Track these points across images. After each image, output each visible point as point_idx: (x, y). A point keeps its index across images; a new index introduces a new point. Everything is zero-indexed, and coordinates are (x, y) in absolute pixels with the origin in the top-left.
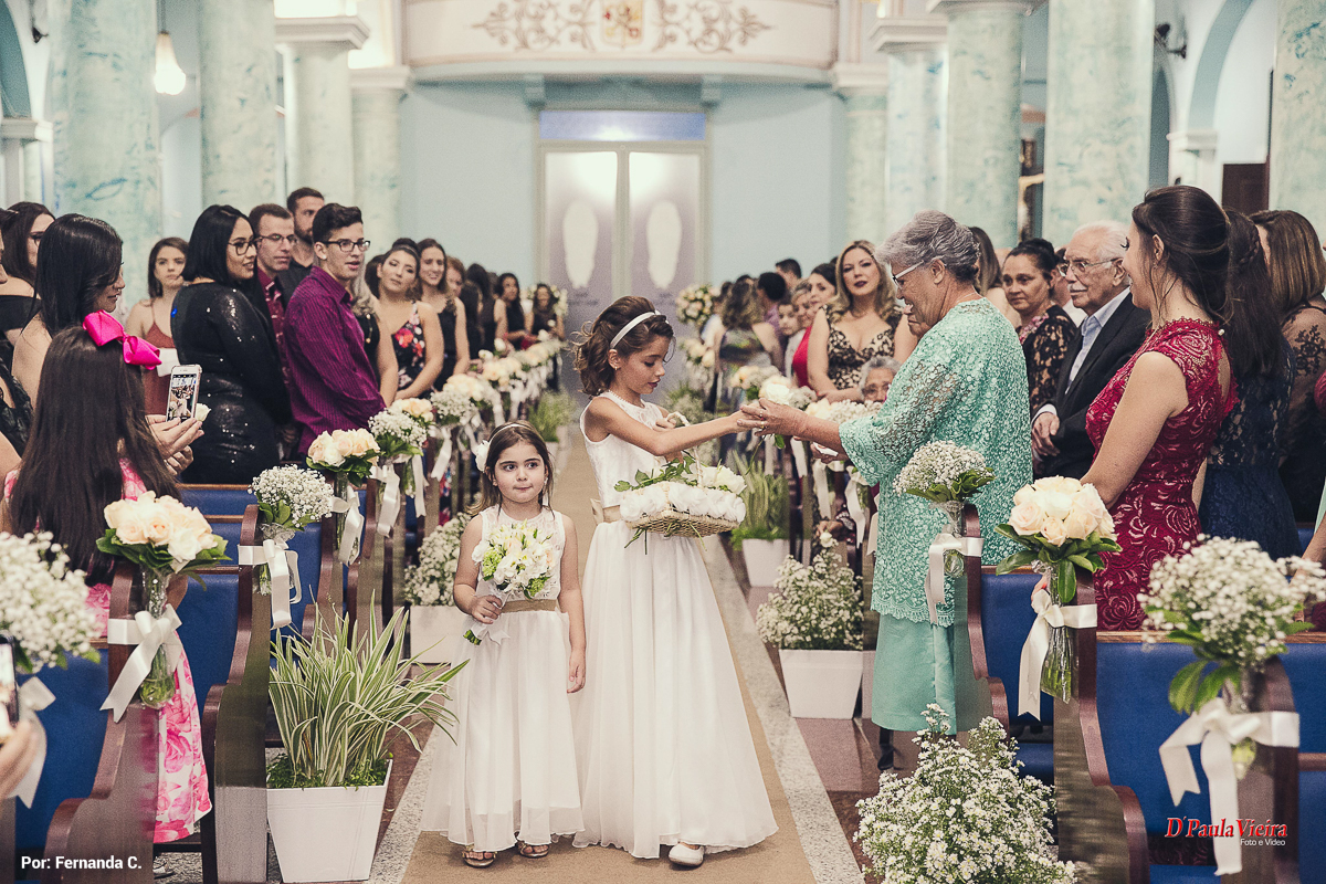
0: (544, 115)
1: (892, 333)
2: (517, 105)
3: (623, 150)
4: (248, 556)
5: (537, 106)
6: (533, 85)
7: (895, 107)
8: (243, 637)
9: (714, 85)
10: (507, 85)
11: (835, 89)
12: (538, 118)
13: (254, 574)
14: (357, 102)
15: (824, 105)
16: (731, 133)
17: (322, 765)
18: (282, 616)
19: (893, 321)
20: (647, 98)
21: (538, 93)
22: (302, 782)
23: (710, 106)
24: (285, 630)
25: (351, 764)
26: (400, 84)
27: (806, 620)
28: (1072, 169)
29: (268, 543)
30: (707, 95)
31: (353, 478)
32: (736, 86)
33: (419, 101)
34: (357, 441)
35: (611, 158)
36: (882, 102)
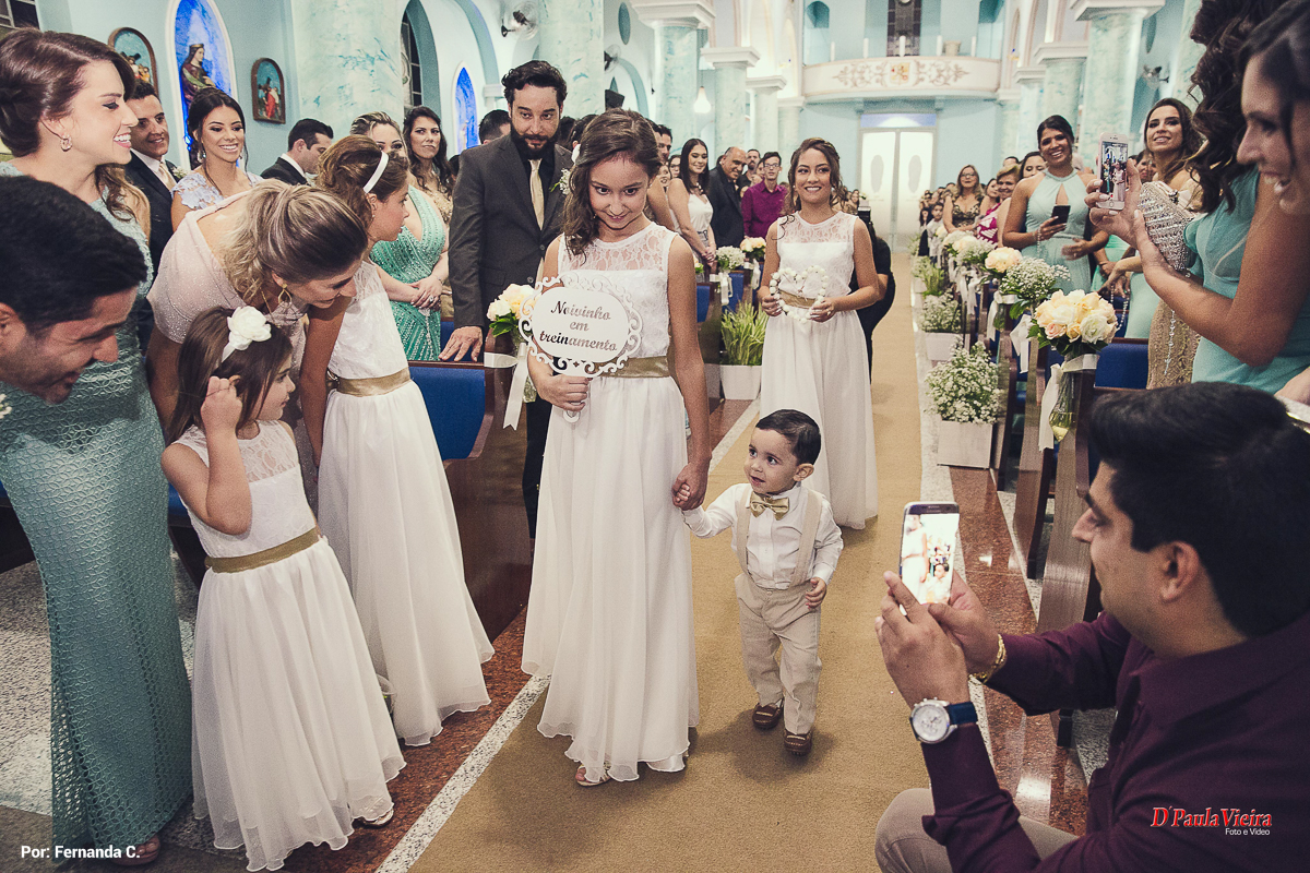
0: (863, 116)
1: (979, 205)
2: (852, 113)
3: (898, 131)
4: (713, 278)
5: (860, 112)
6: (859, 103)
7: (1023, 109)
8: (711, 307)
9: (940, 101)
10: (847, 103)
11: (998, 101)
12: (860, 118)
13: (716, 285)
14: (780, 113)
15: (992, 109)
16: (947, 123)
17: (740, 358)
18: (725, 301)
19: (980, 199)
20: (910, 107)
21: (861, 106)
22: (732, 364)
23: (938, 110)
24: (724, 307)
25: (750, 358)
26: (800, 104)
27: (936, 321)
28: (1092, 136)
29: (720, 274)
30: (937, 105)
31: (756, 256)
32: (952, 101)
33: (809, 112)
34: (758, 242)
35: (893, 135)
36: (1018, 107)
